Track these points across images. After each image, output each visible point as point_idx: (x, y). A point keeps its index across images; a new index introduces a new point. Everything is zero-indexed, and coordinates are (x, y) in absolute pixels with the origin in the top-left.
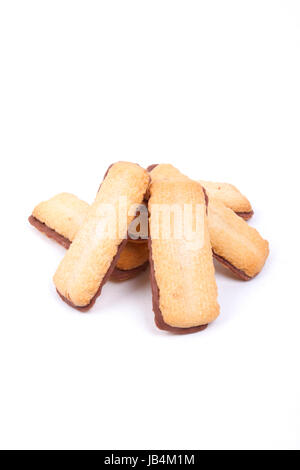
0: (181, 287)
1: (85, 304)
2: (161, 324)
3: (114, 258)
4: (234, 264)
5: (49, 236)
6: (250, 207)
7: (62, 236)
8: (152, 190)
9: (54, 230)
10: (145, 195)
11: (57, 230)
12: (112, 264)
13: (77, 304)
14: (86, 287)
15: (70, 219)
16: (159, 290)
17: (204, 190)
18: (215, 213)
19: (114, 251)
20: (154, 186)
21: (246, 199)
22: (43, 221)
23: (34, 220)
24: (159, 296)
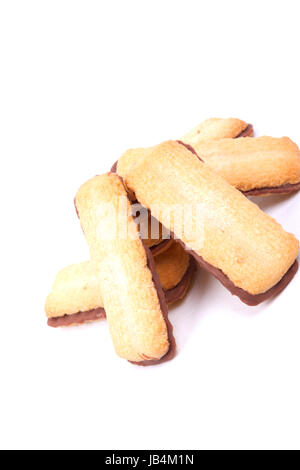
0: (239, 249)
1: (166, 348)
2: (252, 300)
3: (153, 280)
4: (271, 184)
5: (82, 322)
6: (242, 123)
7: (92, 311)
8: (130, 186)
9: (80, 313)
10: (128, 196)
11: (83, 310)
12: (156, 287)
13: (159, 357)
14: (152, 331)
15: (85, 288)
16: (221, 270)
17: (180, 142)
18: (212, 155)
19: (148, 274)
20: (130, 180)
21: (231, 119)
22: (62, 314)
23: (55, 321)
24: (226, 276)
